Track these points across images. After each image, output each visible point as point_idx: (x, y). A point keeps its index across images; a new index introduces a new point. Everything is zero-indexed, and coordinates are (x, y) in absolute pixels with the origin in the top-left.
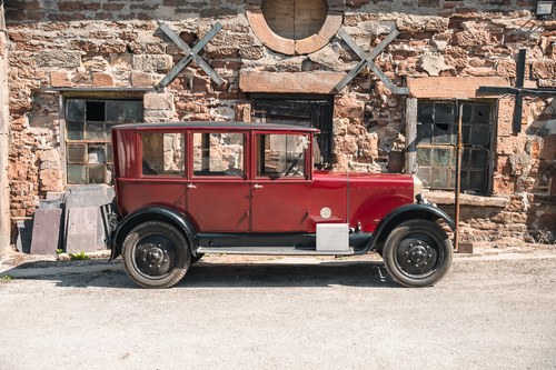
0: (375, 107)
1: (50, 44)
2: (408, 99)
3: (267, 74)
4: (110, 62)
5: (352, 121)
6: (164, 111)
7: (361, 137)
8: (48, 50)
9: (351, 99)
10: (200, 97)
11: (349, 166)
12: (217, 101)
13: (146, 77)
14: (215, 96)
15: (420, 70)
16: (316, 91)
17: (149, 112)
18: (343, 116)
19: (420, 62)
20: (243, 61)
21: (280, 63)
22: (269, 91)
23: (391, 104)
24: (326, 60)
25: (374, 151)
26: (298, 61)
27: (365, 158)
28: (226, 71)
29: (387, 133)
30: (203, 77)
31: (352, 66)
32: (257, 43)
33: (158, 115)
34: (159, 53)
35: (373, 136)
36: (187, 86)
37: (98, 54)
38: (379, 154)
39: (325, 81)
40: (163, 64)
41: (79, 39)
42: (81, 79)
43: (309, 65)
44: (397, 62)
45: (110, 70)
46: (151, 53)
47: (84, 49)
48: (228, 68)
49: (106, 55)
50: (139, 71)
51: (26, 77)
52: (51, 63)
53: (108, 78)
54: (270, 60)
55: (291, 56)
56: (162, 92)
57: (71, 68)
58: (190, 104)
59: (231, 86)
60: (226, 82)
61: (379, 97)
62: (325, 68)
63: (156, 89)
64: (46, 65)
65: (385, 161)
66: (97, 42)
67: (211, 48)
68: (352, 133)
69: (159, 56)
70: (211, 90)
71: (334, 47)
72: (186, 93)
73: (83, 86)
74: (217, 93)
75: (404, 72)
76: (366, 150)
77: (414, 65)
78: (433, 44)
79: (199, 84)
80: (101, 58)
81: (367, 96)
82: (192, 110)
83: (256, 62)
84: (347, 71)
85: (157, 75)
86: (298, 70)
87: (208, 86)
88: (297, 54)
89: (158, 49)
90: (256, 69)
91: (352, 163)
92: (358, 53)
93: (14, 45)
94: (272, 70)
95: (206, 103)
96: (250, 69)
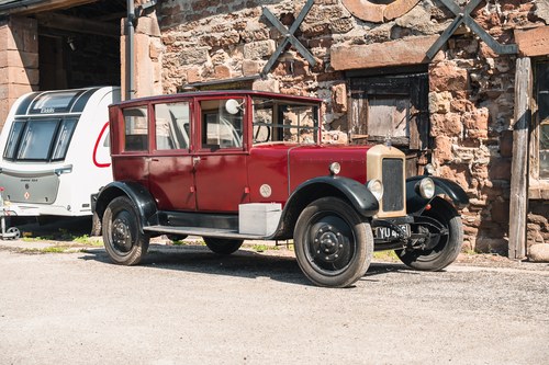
0: (483, 75)
1: (187, 43)
2: (519, 60)
3: (356, 48)
4: (230, 54)
5: (455, 95)
7: (467, 114)
8: (186, 49)
9: (449, 67)
10: (299, 81)
11: (452, 151)
12: (316, 84)
13: (254, 65)
14: (312, 78)
15: (533, 18)
16: (407, 62)
18: (442, 89)
19: (534, 8)
20: (334, 36)
21: (370, 33)
22: (360, 67)
23: (501, 69)
24: (415, 22)
25: (482, 131)
26: (386, 27)
27: (470, 141)
28: (321, 50)
29: (501, 107)
30: (302, 60)
31: (446, 26)
32: (345, 13)
34: (263, 39)
35: (483, 112)
36: (289, 71)
37: (220, 47)
38: (489, 135)
39: (417, 48)
40: (267, 50)
41: (205, 35)
42: (207, 73)
43: (398, 31)
44: (506, 13)
45: (228, 61)
46: (257, 40)
47: (210, 44)
48: (323, 46)
49: (226, 48)
50: (248, 60)
51: (173, 76)
52: (188, 61)
53: (225, 69)
54: (359, 31)
55: (380, 23)
56: (266, 79)
57: (201, 64)
58: (292, 89)
59: (326, 66)
60: (321, 61)
61: (484, 61)
62: (415, 32)
63: (261, 76)
64: (185, 63)
65: (495, 143)
66: (218, 36)
67: (305, 27)
68: (454, 110)
69: (263, 42)
70: (309, 73)
71: (425, 6)
72: (289, 78)
73: (210, 79)
74: (315, 75)
75: (512, 24)
76: (472, 131)
77: (526, 13)
79: (299, 67)
80: (221, 51)
81: (470, 61)
83: (345, 35)
84: (440, 33)
85: (261, 61)
86: (386, 39)
87: (306, 68)
88: (386, 21)
89: (262, 35)
90: (346, 44)
91: (456, 147)
92: (452, 8)
93: (165, 48)
94: (361, 43)
95: (305, 87)
96: (340, 44)
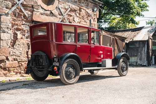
6: (8, 24)
10: (20, 20)
12: (24, 23)
13: (2, 9)
14: (24, 21)
15: (74, 21)
17: (3, 23)
20: (34, 9)
21: (44, 12)
24: (56, 14)
26: (49, 12)
28: (28, 12)
30: (21, 13)
31: (61, 17)
32: (38, 4)
33: (6, 25)
36: (15, 16)
39: (55, 20)
40: (9, 6)
43: (52, 14)
44: (69, 18)
55: (47, 10)
56: (8, 16)
58: (16, 22)
59: (29, 18)
62: (55, 16)
63: (6, 14)
67: (25, 3)
70: (23, 18)
71: (57, 10)
72: (15, 18)
75: (71, 21)
77: (73, 19)
78: (76, 14)
79: (20, 15)
82: (17, 25)
83: (38, 10)
84: (60, 18)
85: (6, 9)
86: (49, 16)
87: (22, 16)
90: (38, 13)
92: (62, 13)
94: (42, 14)
95: (21, 23)
96: (36, 13)
